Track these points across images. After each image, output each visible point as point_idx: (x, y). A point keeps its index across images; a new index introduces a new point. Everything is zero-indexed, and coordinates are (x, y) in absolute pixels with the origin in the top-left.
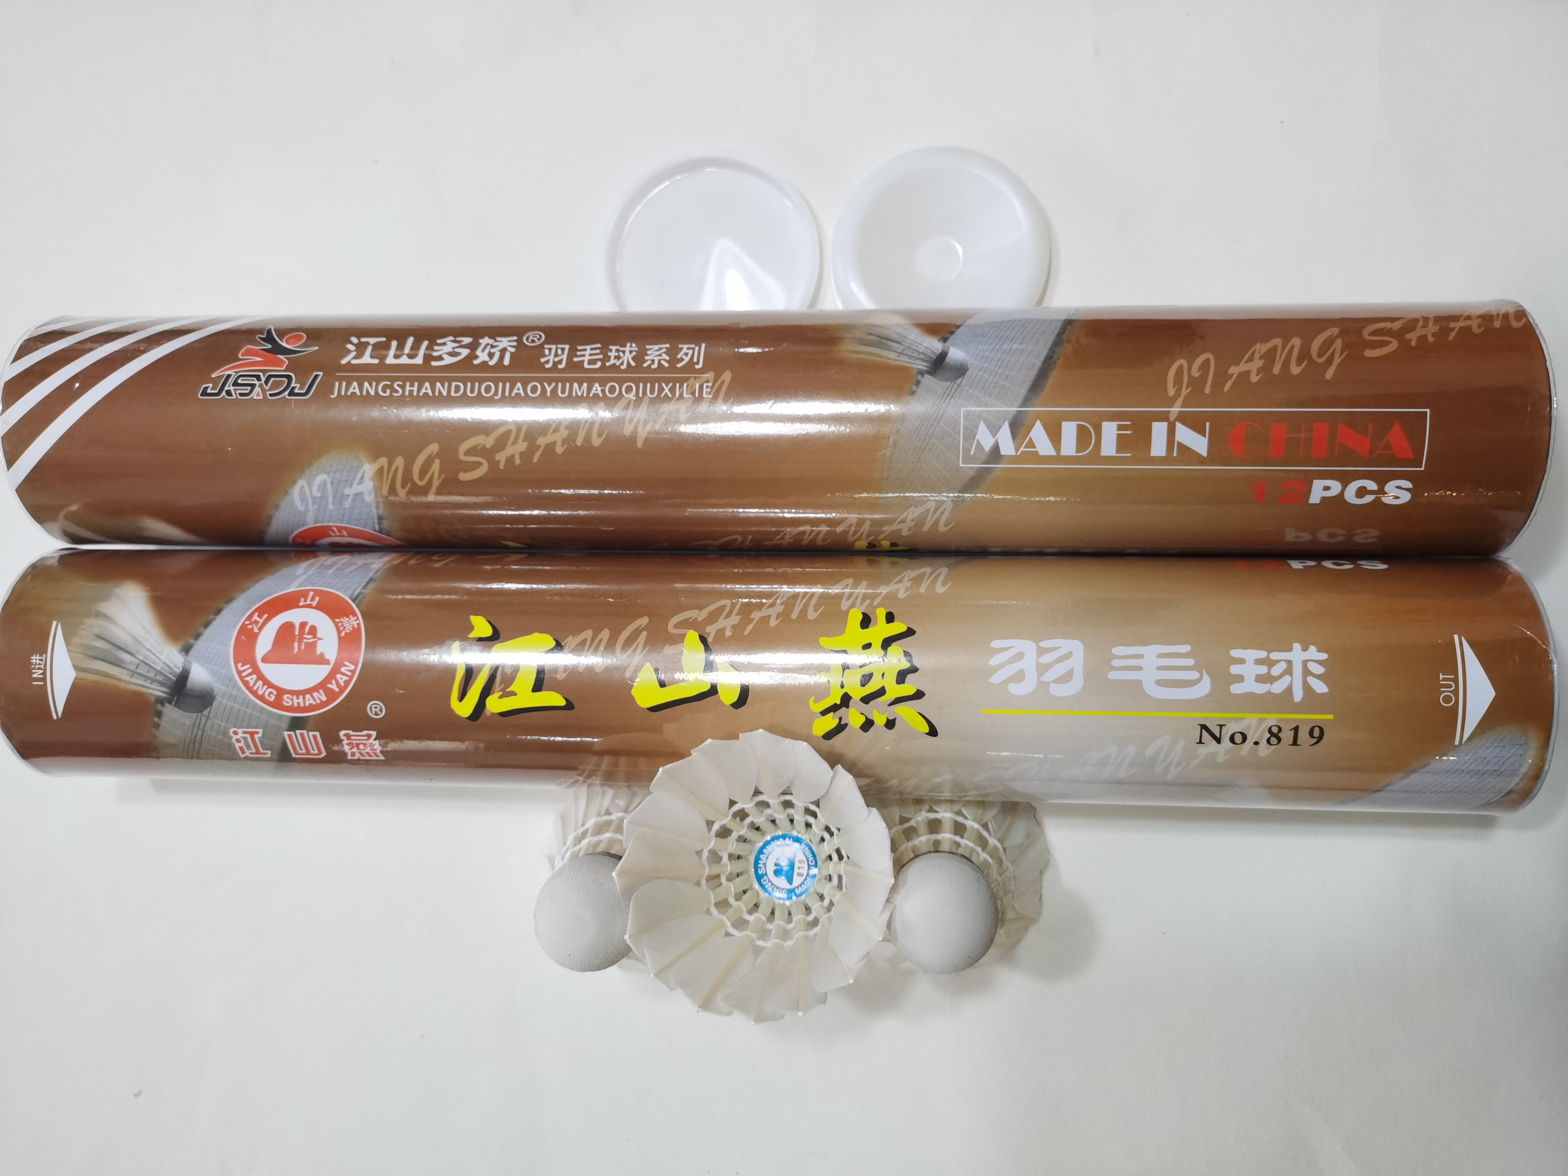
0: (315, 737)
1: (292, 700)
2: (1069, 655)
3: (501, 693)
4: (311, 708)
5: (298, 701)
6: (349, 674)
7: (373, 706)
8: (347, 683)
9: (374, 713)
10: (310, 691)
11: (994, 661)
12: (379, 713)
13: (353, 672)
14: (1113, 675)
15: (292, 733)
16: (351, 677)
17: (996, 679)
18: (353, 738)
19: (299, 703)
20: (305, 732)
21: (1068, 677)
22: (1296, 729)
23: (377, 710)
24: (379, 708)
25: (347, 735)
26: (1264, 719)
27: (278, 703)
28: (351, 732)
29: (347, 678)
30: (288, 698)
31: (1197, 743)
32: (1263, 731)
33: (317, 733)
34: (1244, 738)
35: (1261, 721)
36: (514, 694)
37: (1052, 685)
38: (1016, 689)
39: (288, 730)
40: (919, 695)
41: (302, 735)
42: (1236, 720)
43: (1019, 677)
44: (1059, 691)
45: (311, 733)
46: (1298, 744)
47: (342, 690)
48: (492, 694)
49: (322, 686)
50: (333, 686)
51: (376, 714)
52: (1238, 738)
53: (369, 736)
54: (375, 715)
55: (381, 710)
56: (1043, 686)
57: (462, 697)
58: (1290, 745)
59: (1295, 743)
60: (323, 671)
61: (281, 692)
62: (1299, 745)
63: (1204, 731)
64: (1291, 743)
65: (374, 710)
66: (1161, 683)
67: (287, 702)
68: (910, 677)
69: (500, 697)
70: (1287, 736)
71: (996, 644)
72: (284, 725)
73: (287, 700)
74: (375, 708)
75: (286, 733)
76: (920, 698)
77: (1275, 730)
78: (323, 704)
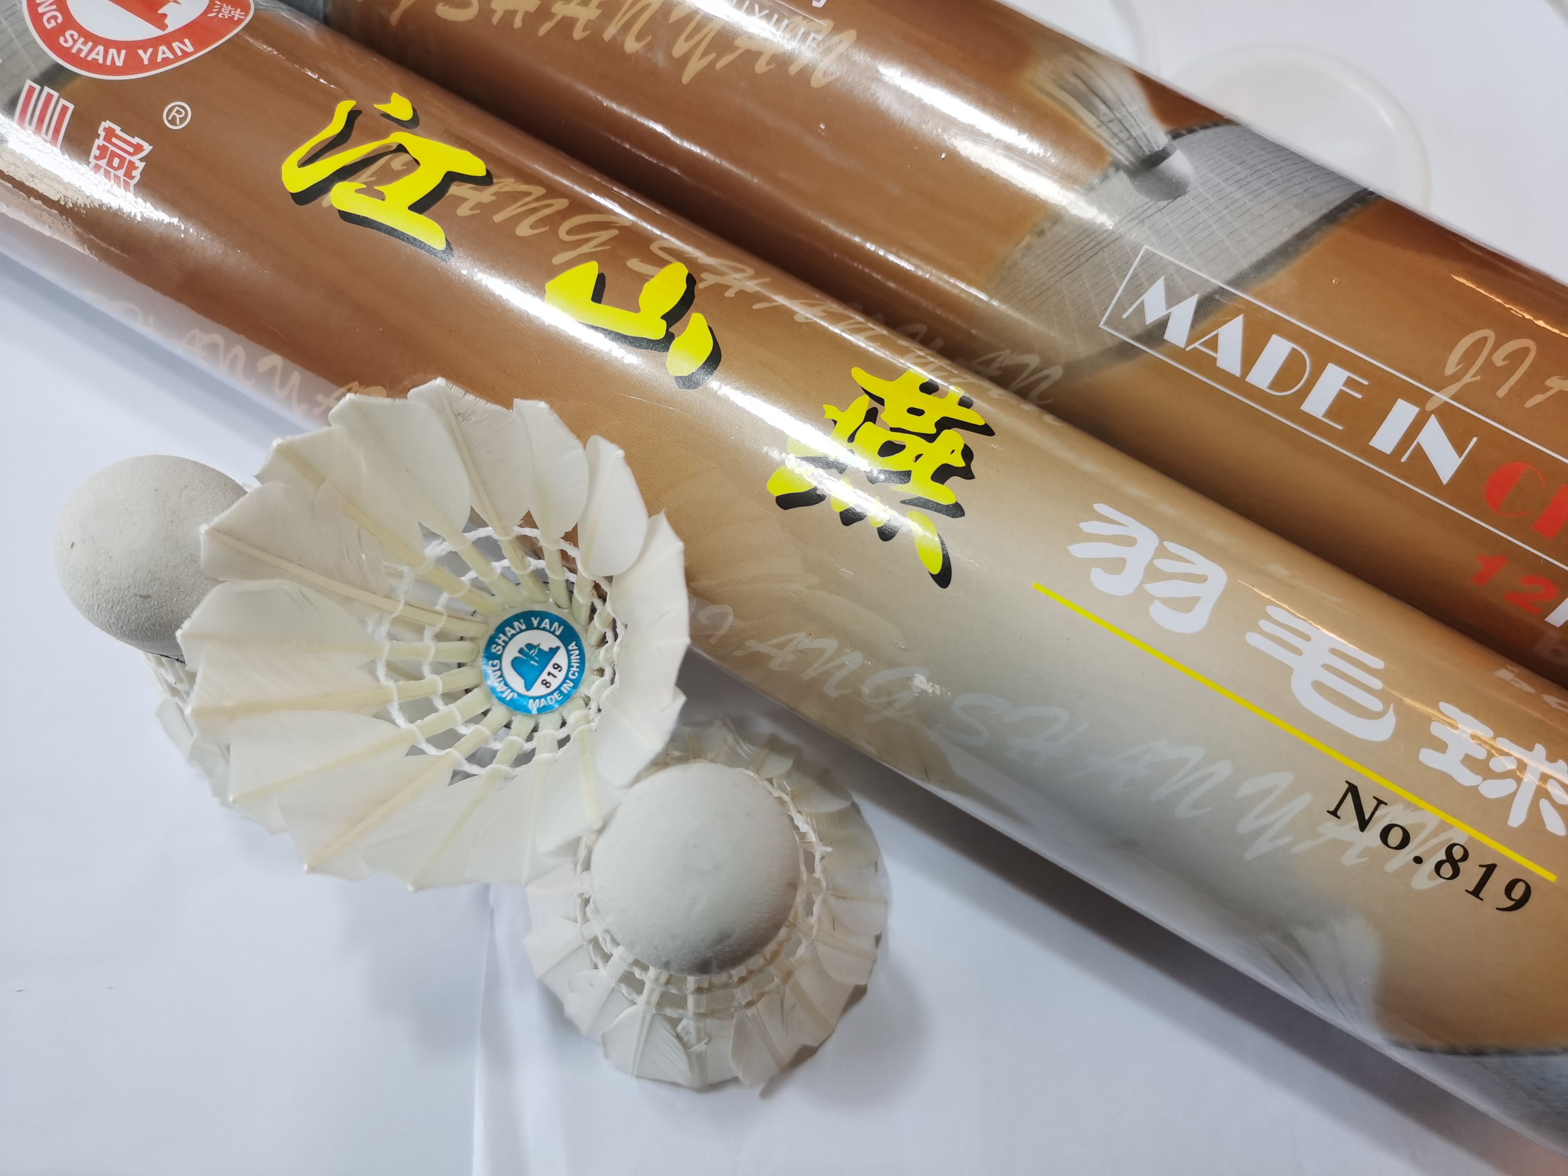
0: (65, 109)
1: (75, 41)
2: (1201, 579)
3: (364, 186)
4: (93, 66)
5: (82, 47)
6: (179, 53)
7: (177, 108)
8: (166, 61)
9: (170, 118)
10: (108, 44)
11: (1089, 527)
12: (178, 123)
13: (186, 54)
14: (1253, 639)
15: (38, 87)
16: (177, 58)
17: (1079, 550)
18: (114, 140)
19: (80, 50)
20: (56, 94)
21: (1186, 605)
22: (1490, 869)
23: (178, 116)
24: (182, 116)
25: (110, 133)
26: (1450, 827)
27: (51, 37)
28: (118, 130)
29: (171, 56)
30: (72, 36)
31: (1328, 812)
32: (1440, 845)
33: (71, 107)
34: (1405, 841)
35: (1443, 826)
36: (381, 196)
37: (1157, 603)
38: (1100, 579)
39: (35, 81)
40: (956, 511)
41: (49, 97)
42: (1409, 805)
43: (1116, 566)
44: (1161, 614)
45: (63, 102)
46: (1481, 895)
47: (153, 63)
48: (351, 181)
49: (132, 47)
50: (145, 57)
51: (173, 122)
52: (1395, 837)
53: (138, 148)
54: (168, 121)
55: (182, 120)
56: (1141, 598)
57: (305, 162)
58: (1467, 891)
59: (1476, 892)
60: (149, 31)
61: (69, 22)
62: (1482, 899)
63: (1349, 796)
64: (1471, 890)
65: (174, 113)
66: (1318, 686)
67: (66, 41)
68: (955, 480)
69: (358, 191)
70: (1471, 873)
71: (1101, 508)
72: (36, 72)
73: (68, 39)
74: (178, 112)
75: (29, 83)
76: (954, 516)
77: (1457, 853)
78: (113, 69)
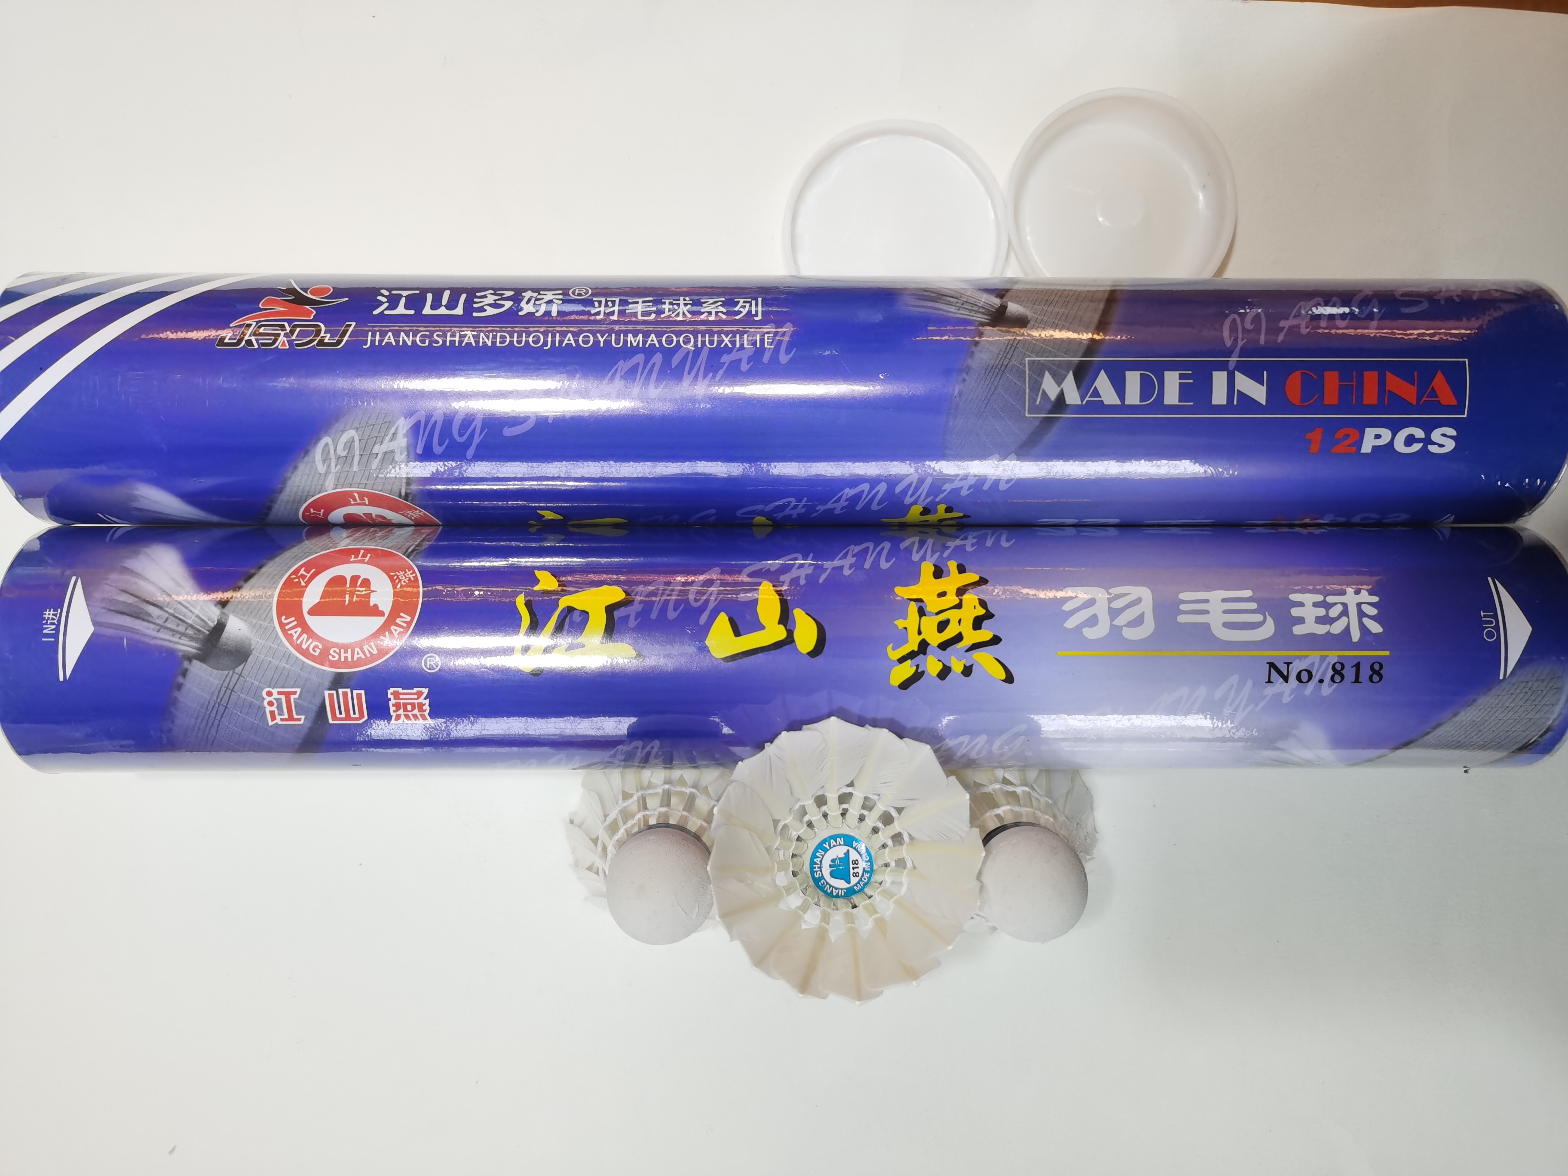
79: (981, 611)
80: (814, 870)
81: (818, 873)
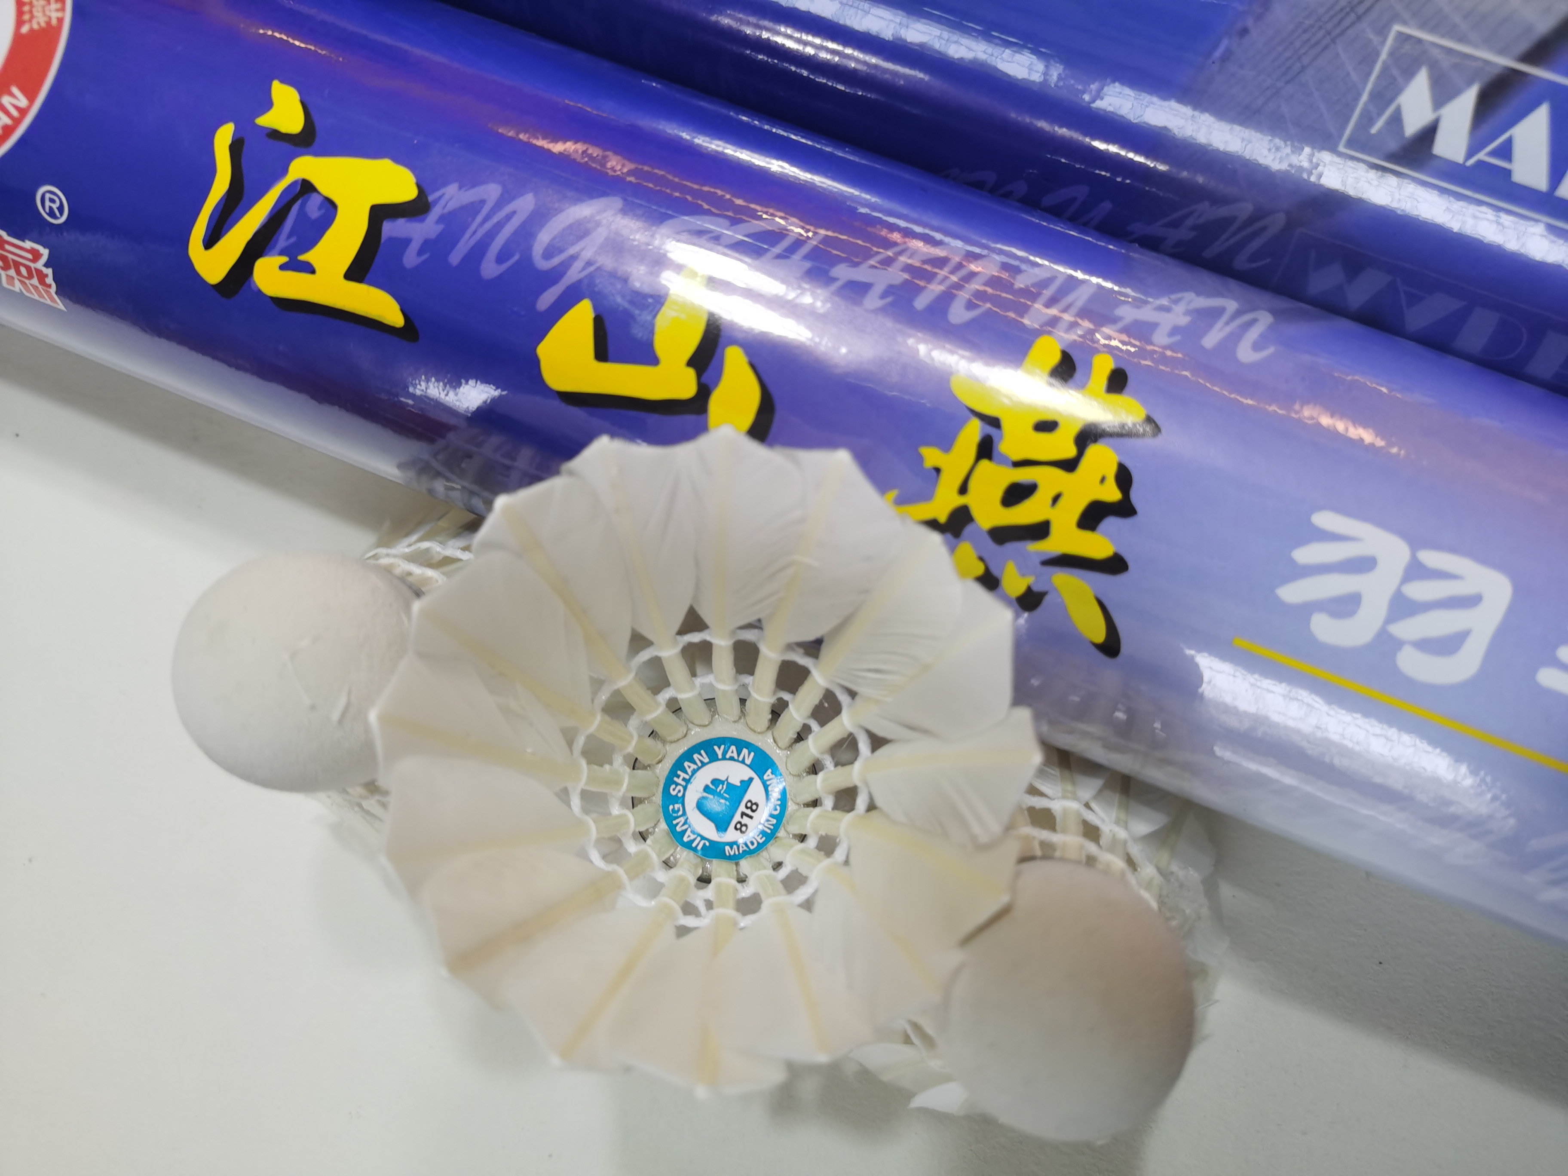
79: (1112, 494)
80: (675, 779)
81: (679, 787)
